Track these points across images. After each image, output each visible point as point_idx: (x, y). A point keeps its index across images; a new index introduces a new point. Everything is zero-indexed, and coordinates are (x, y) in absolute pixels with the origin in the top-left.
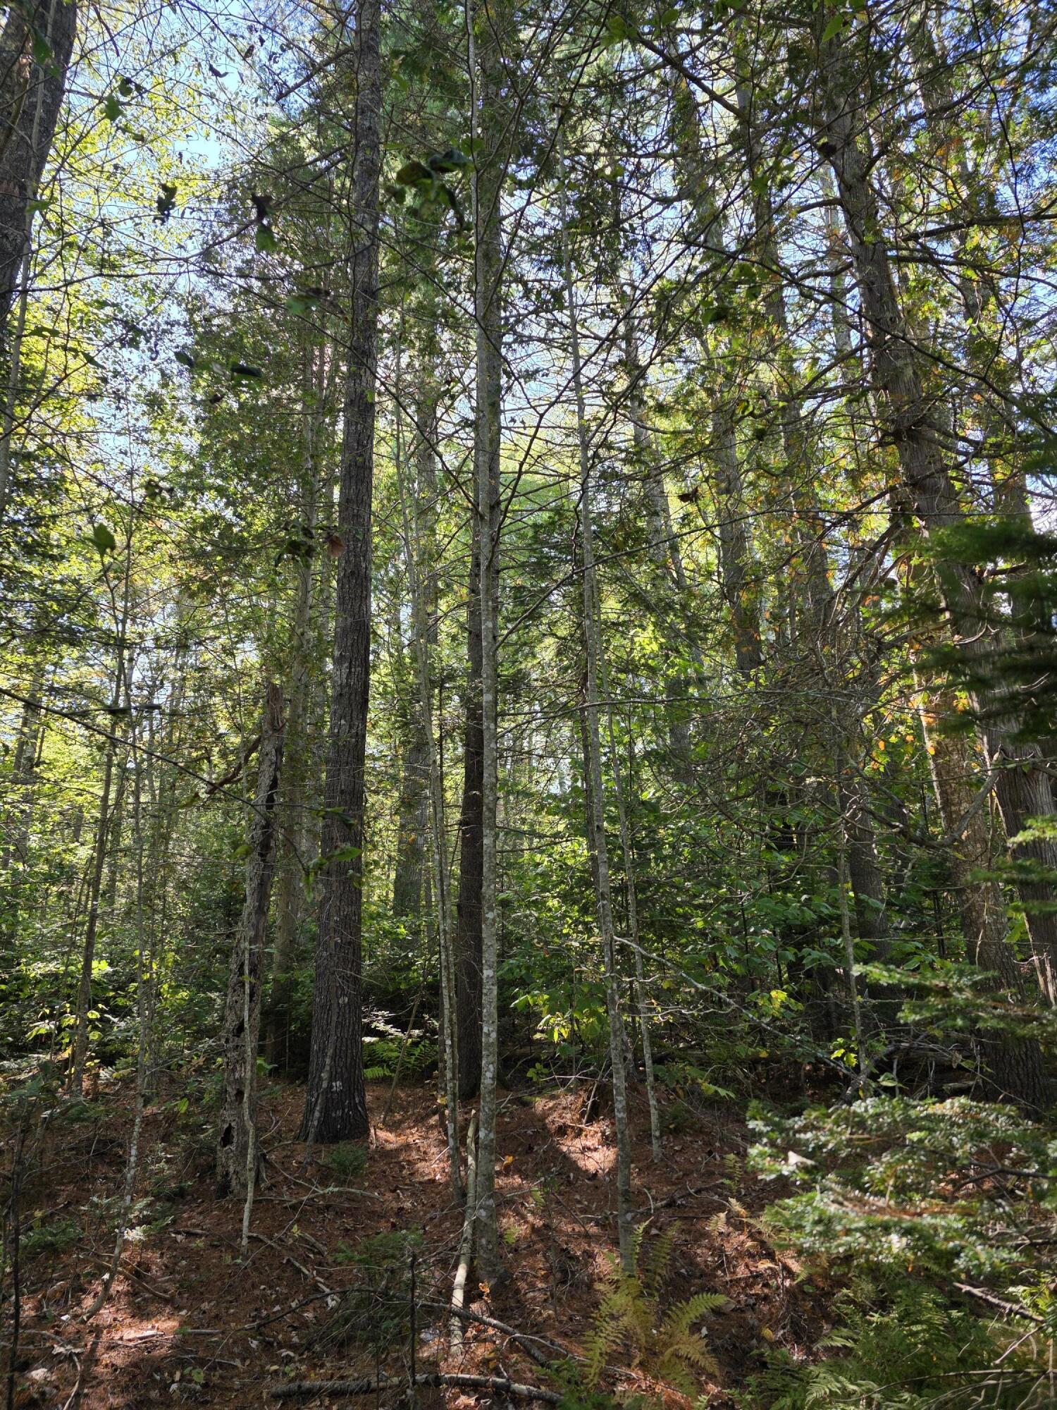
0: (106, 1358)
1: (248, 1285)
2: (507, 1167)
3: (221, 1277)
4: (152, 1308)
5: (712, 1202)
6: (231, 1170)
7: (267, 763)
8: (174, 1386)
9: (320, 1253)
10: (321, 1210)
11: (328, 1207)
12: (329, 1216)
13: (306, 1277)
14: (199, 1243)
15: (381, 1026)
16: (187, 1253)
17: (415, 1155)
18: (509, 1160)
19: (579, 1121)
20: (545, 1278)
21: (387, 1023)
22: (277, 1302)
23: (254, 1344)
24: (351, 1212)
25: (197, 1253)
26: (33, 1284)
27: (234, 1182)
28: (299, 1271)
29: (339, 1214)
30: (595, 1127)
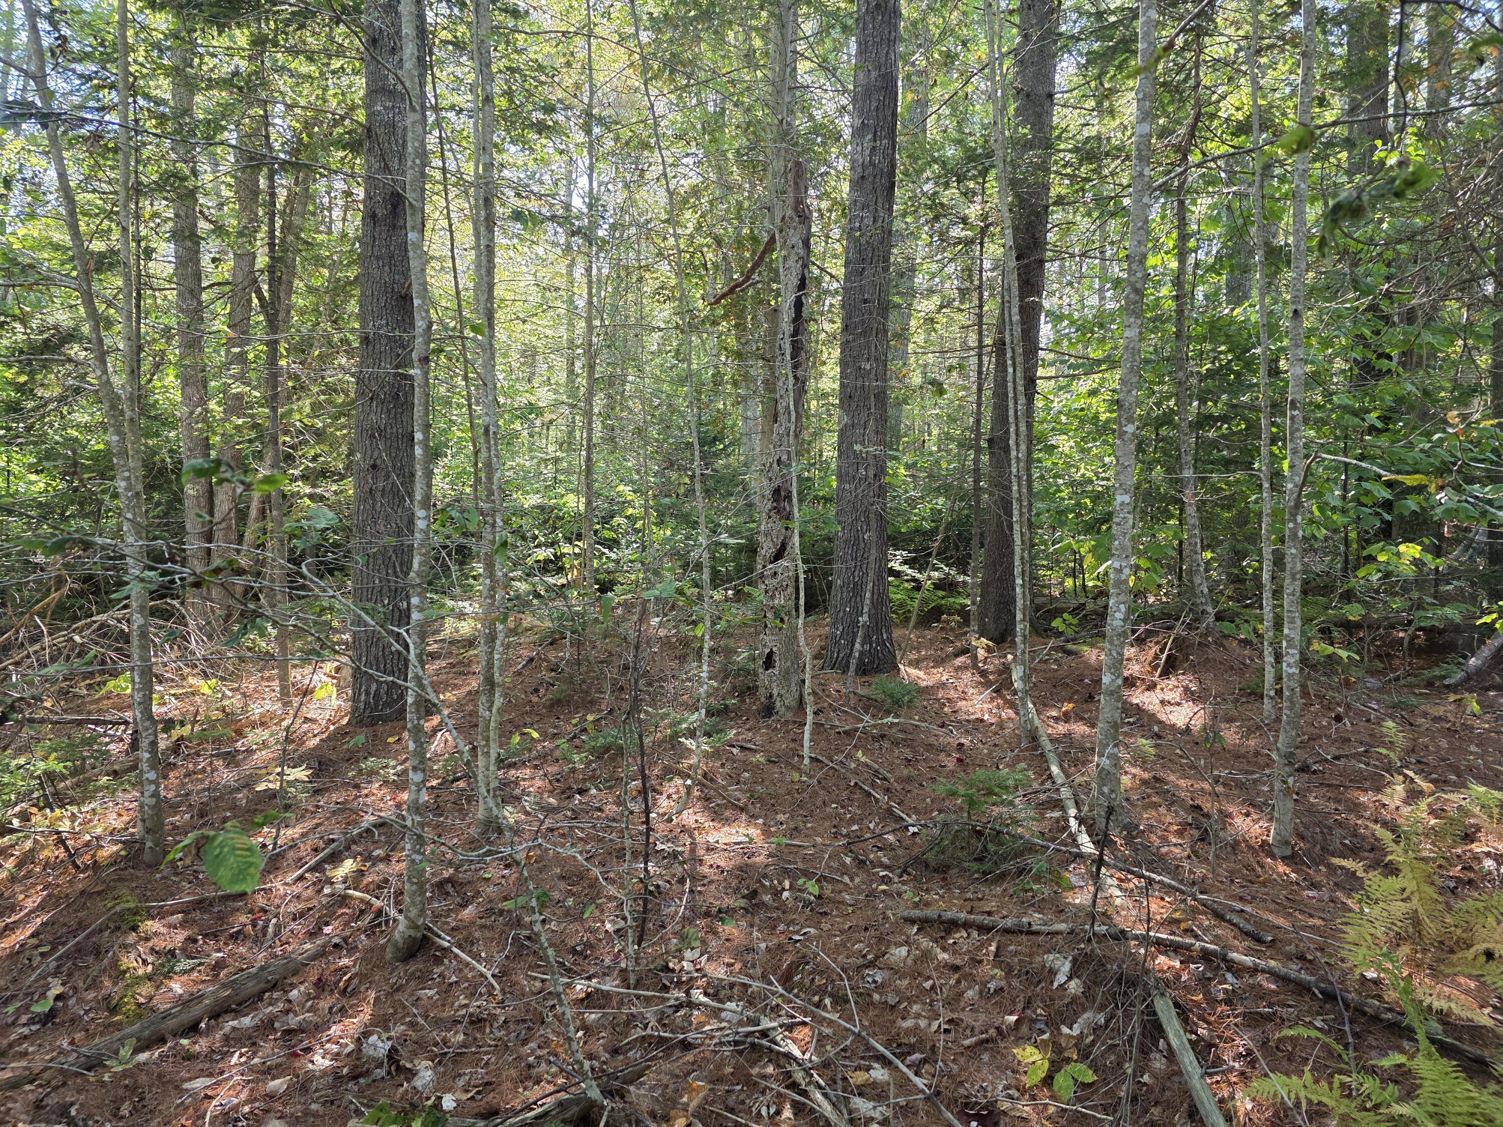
0: (709, 859)
1: (819, 802)
2: (1066, 714)
3: (789, 793)
4: (727, 813)
5: (1360, 771)
6: (775, 692)
7: (794, 258)
8: (786, 894)
9: (885, 779)
10: (875, 739)
11: (883, 736)
12: (886, 744)
13: (877, 801)
14: (760, 758)
15: (897, 567)
16: (746, 766)
17: (953, 694)
18: (1067, 707)
19: (1151, 674)
20: (1180, 833)
21: (905, 562)
22: (852, 821)
23: (848, 860)
24: (908, 743)
25: (757, 766)
26: (607, 781)
27: (778, 704)
28: (869, 795)
29: (896, 743)
30: (1173, 681)
